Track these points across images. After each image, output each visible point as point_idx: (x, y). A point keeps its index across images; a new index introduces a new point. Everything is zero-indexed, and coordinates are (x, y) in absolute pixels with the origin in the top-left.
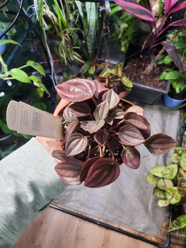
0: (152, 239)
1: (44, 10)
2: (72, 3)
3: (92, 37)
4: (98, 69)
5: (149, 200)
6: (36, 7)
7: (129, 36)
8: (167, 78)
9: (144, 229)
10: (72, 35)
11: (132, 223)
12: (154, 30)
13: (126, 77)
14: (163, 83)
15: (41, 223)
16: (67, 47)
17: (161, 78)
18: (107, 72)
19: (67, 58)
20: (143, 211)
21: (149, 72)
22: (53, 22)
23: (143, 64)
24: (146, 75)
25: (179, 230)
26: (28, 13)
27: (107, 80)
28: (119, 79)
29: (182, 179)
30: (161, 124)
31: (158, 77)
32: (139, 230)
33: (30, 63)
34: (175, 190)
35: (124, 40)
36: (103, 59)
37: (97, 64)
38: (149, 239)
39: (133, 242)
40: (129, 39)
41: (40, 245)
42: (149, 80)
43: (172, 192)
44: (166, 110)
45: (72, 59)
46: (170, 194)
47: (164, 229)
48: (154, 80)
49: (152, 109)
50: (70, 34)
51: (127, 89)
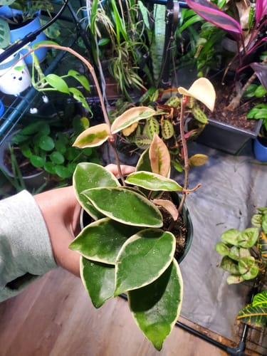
0: (218, 339)
1: (98, 14)
2: (136, 10)
3: (161, 57)
4: (163, 97)
5: (220, 284)
6: (88, 9)
7: (208, 56)
8: (258, 116)
9: (208, 323)
10: (132, 50)
11: (192, 313)
12: (241, 49)
13: (199, 110)
14: (252, 124)
15: (67, 297)
16: (125, 66)
17: (250, 116)
18: (174, 101)
19: (123, 79)
20: (209, 298)
21: (234, 108)
22: (109, 31)
23: (227, 97)
24: (229, 112)
25: (252, 317)
26: (78, 16)
27: (172, 109)
28: (190, 111)
29: (263, 247)
30: (247, 182)
31: (246, 115)
32: (199, 323)
33: (72, 73)
34: (251, 261)
35: (200, 61)
36: (170, 83)
37: (162, 90)
38: (215, 339)
39: (190, 340)
40: (208, 59)
41: (61, 325)
42: (233, 118)
43: (247, 264)
44: (256, 164)
45: (130, 83)
46: (244, 266)
47: (238, 328)
48: (240, 119)
49: (237, 160)
50: (129, 48)
51: (200, 126)
